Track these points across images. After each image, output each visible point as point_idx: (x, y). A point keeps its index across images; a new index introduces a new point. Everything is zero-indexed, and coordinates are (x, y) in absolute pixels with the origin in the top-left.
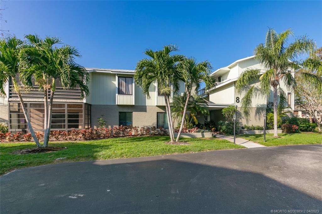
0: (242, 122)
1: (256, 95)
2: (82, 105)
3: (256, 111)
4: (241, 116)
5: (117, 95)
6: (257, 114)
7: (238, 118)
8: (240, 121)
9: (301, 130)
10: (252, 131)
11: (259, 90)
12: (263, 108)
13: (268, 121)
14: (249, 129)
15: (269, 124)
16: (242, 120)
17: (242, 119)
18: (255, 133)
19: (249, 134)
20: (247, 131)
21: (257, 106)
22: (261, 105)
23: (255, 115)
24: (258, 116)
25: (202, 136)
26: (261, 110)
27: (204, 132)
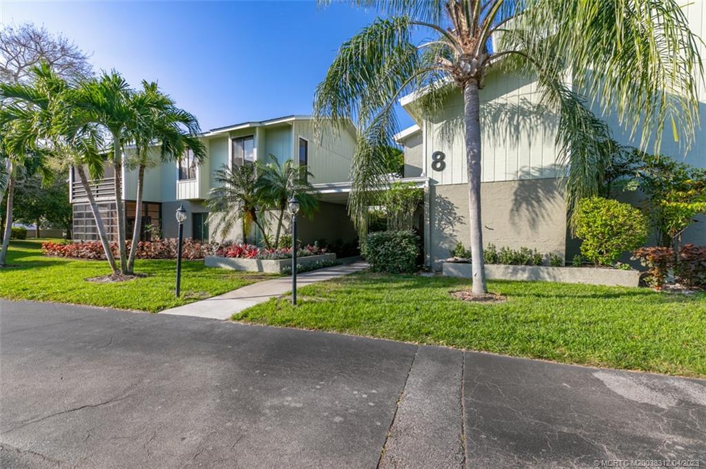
0: (455, 233)
3: (515, 193)
4: (450, 213)
5: (178, 181)
7: (440, 221)
8: (448, 231)
11: (531, 113)
12: (555, 179)
14: (467, 258)
16: (455, 228)
17: (457, 223)
19: (461, 275)
20: (453, 267)
21: (519, 174)
22: (541, 170)
23: (512, 210)
24: (527, 213)
25: (259, 268)
26: (543, 190)
27: (263, 259)
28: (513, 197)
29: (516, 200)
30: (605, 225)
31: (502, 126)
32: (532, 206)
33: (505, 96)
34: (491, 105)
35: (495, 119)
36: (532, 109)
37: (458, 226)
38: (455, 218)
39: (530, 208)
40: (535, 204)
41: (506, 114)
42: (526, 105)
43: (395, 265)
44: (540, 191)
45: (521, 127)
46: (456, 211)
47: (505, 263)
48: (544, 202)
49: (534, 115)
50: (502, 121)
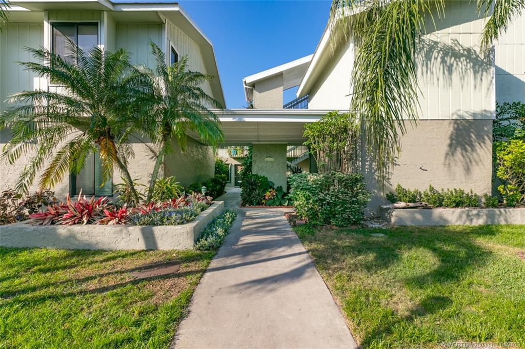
3: (451, 139)
6: (459, 149)
13: (499, 174)
14: (417, 203)
15: (505, 183)
22: (474, 114)
23: (447, 154)
24: (461, 157)
26: (475, 135)
27: (155, 225)
28: (448, 142)
29: (450, 145)
31: (436, 64)
32: (466, 150)
34: (423, 40)
35: (428, 57)
36: (462, 52)
39: (464, 152)
40: (469, 149)
41: (439, 53)
42: (457, 46)
44: (473, 135)
45: (453, 68)
48: (477, 148)
49: (464, 58)
50: (435, 59)
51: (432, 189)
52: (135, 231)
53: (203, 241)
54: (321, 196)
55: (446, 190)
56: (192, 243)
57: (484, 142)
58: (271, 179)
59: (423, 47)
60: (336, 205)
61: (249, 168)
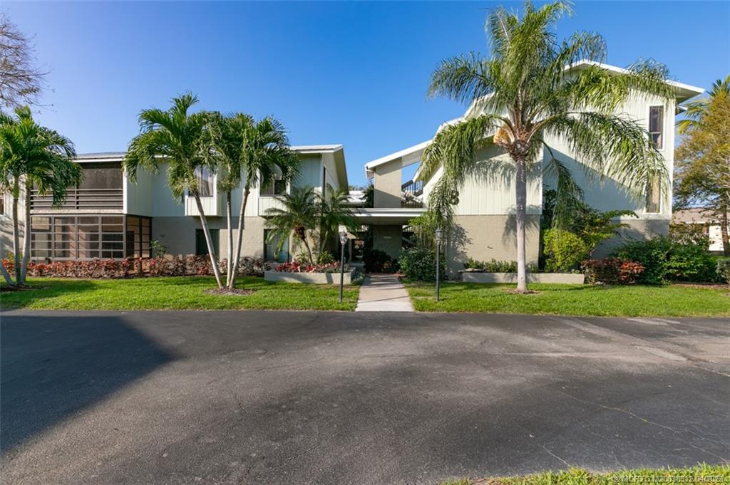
0: (465, 251)
1: (509, 185)
2: (122, 217)
3: (507, 224)
4: (462, 236)
5: (186, 197)
6: (512, 231)
7: (454, 242)
8: (460, 249)
9: (668, 277)
10: (487, 274)
12: (532, 215)
14: (480, 268)
16: (466, 247)
17: (467, 244)
18: (493, 279)
19: (477, 281)
20: (471, 275)
21: (510, 210)
23: (504, 234)
25: (328, 281)
27: (332, 272)
28: (505, 226)
29: (506, 228)
30: (568, 247)
31: (498, 176)
33: (501, 156)
34: (491, 161)
35: (494, 170)
37: (467, 245)
38: (465, 240)
41: (501, 168)
43: (431, 275)
46: (466, 234)
47: (503, 272)
50: (499, 173)
51: (494, 261)
52: (324, 275)
53: (355, 280)
54: (417, 263)
55: (503, 262)
56: (350, 280)
57: (530, 227)
58: (389, 253)
59: (490, 165)
60: (426, 269)
61: (369, 243)
